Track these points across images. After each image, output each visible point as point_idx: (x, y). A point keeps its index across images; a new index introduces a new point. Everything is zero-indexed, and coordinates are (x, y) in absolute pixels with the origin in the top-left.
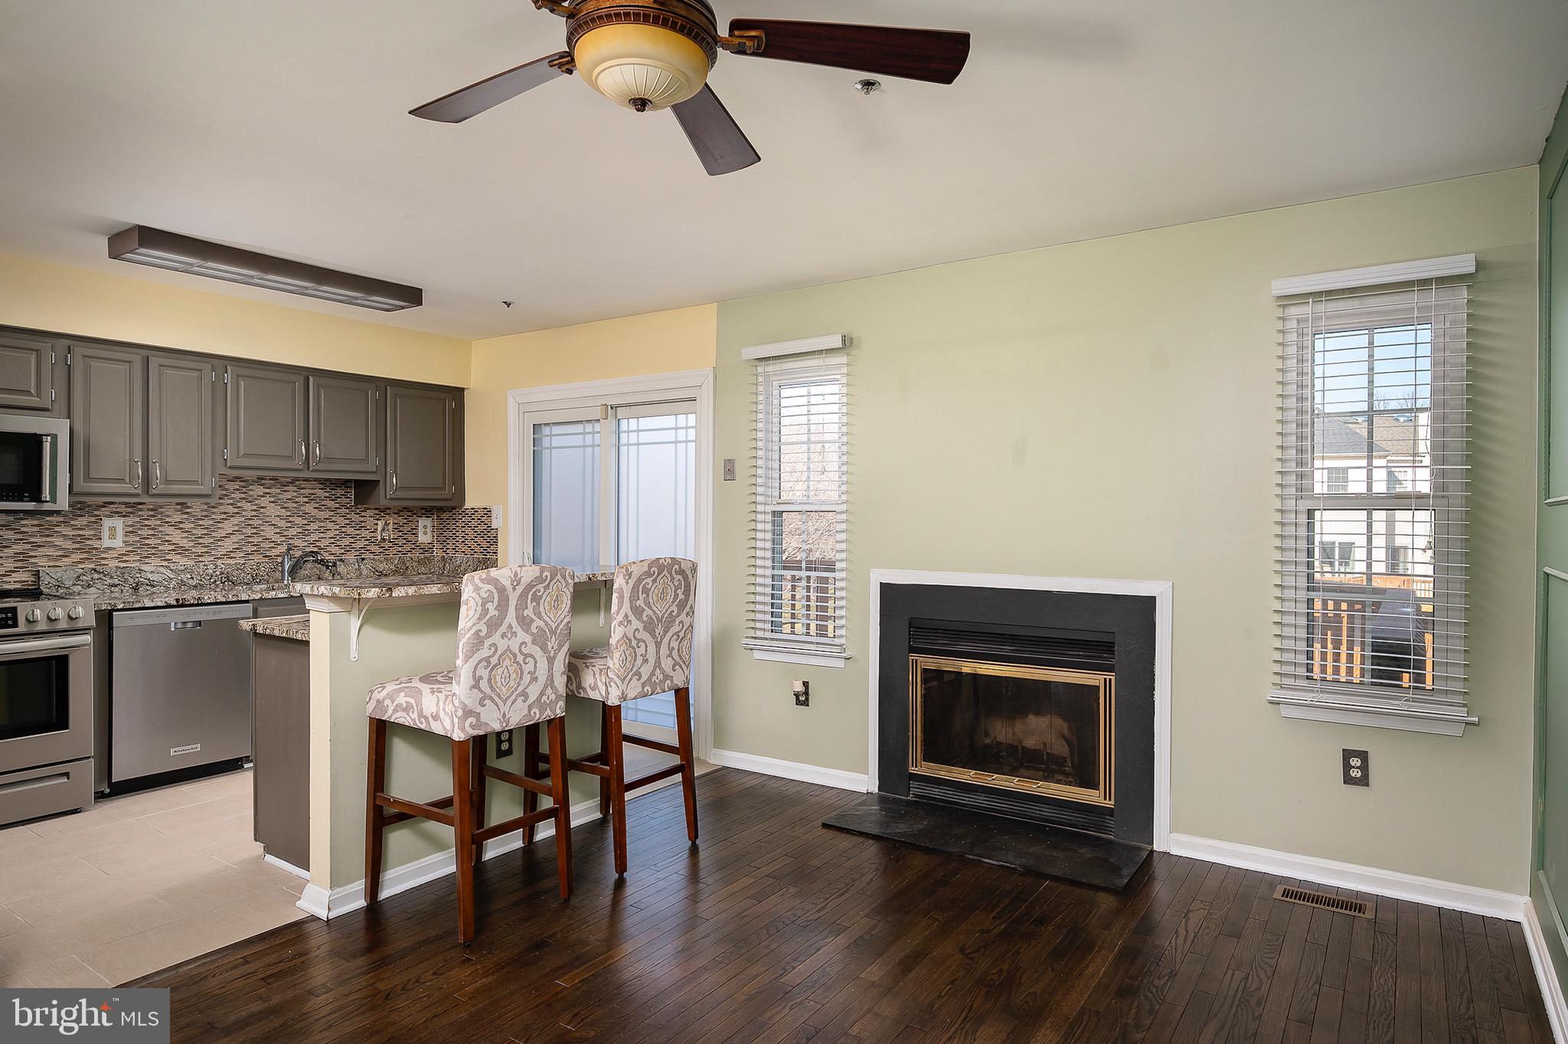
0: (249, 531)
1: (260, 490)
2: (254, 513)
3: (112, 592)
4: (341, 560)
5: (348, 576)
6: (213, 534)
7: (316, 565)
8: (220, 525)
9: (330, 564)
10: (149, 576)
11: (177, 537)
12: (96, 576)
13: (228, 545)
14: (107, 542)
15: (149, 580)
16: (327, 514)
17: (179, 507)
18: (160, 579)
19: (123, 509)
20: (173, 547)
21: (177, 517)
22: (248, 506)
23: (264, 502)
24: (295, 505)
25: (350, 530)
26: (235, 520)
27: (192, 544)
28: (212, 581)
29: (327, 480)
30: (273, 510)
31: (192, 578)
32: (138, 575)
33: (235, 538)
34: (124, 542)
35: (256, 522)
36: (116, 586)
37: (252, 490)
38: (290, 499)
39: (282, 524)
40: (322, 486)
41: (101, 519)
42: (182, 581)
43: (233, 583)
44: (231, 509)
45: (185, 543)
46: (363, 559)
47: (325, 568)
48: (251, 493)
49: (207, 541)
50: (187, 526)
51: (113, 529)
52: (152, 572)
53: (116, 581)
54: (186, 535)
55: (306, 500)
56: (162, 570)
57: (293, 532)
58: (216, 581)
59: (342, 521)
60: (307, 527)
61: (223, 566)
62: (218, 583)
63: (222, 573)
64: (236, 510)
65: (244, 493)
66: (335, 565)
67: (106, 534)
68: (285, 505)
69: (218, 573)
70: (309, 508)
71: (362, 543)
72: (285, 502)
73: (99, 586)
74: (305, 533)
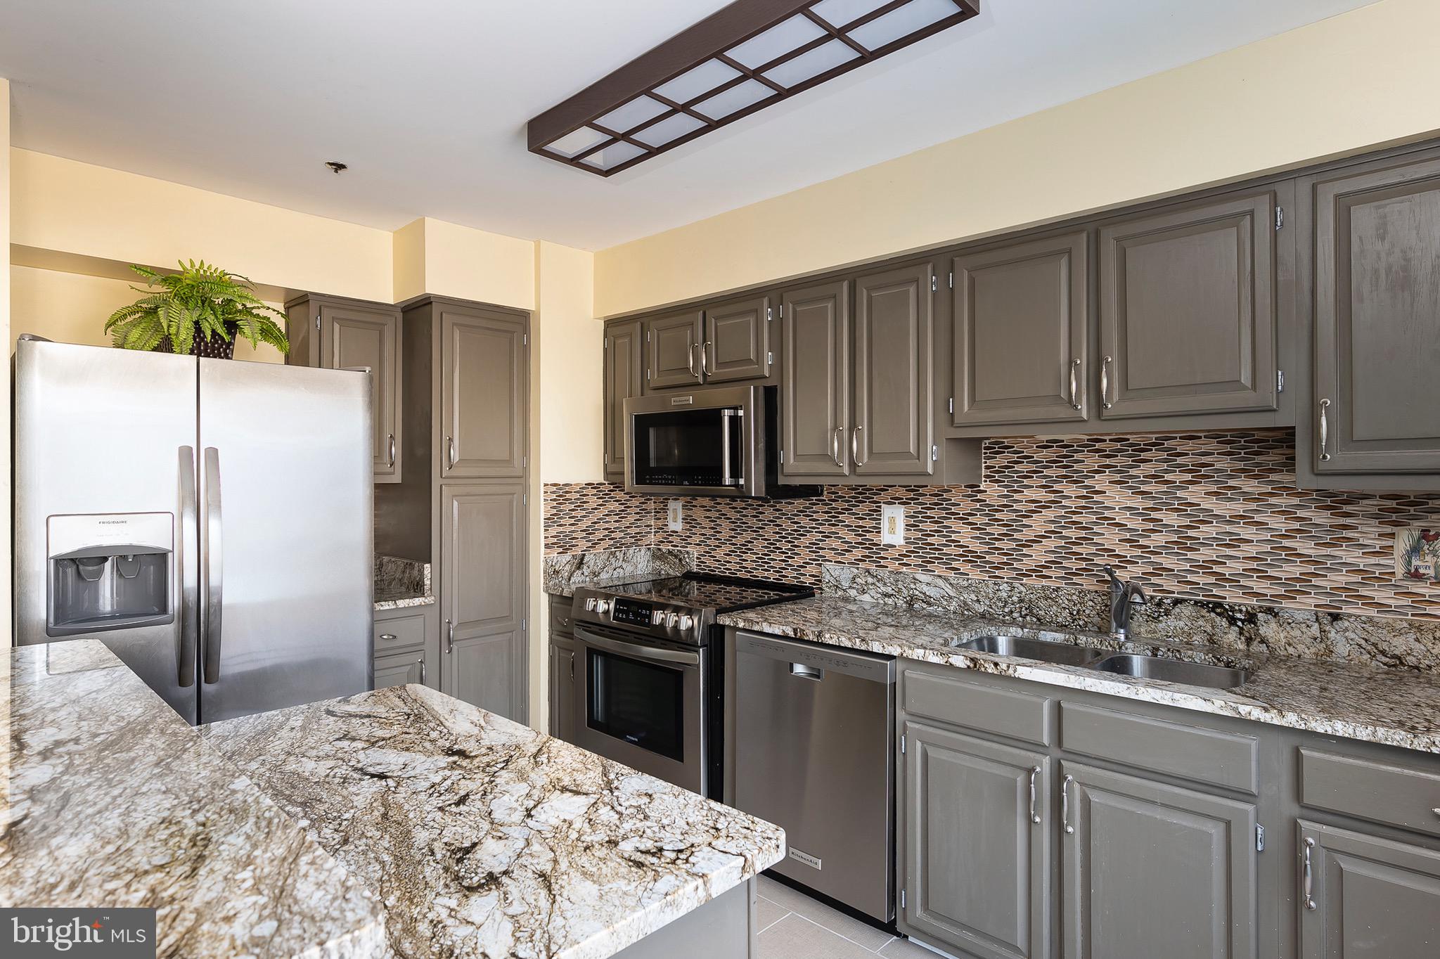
0: (1072, 533)
1: (1093, 461)
2: (1083, 503)
3: (885, 604)
4: (1270, 611)
5: (1291, 650)
6: (1016, 535)
7: (1204, 612)
8: (1025, 521)
9: (1238, 615)
10: (925, 589)
11: (965, 535)
12: (870, 580)
13: (1038, 555)
14: (886, 538)
15: (924, 594)
16: (1239, 507)
17: (969, 491)
18: (938, 595)
19: (901, 493)
20: (961, 551)
21: (966, 506)
22: (1070, 490)
23: (1100, 481)
24: (1164, 488)
25: (1305, 547)
26: (1049, 514)
27: (986, 548)
28: (1006, 610)
29: (1244, 433)
30: (1116, 498)
31: (978, 601)
32: (912, 586)
33: (1051, 543)
34: (906, 538)
35: (1085, 518)
36: (889, 596)
37: (1077, 462)
38: (1153, 476)
39: (1136, 523)
40: (1228, 448)
41: (880, 507)
42: (965, 603)
43: (1039, 620)
44: (1042, 495)
45: (976, 546)
46: (1335, 617)
47: (1225, 623)
48: (1076, 467)
49: (1006, 545)
50: (979, 520)
51: (892, 520)
52: (928, 584)
53: (889, 590)
54: (977, 533)
55: (1189, 477)
56: (940, 582)
57: (1158, 539)
58: (1012, 612)
59: (1279, 524)
60: (1191, 533)
61: (1022, 589)
62: (1015, 615)
63: (1021, 601)
64: (1052, 497)
65: (1065, 467)
66: (1251, 618)
67: (885, 525)
68: (1144, 488)
69: (1015, 599)
70: (1194, 494)
71: (1341, 579)
72: (1143, 483)
73: (873, 593)
74: (1184, 544)
